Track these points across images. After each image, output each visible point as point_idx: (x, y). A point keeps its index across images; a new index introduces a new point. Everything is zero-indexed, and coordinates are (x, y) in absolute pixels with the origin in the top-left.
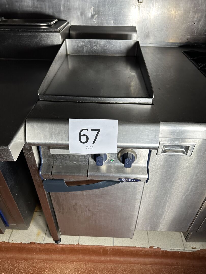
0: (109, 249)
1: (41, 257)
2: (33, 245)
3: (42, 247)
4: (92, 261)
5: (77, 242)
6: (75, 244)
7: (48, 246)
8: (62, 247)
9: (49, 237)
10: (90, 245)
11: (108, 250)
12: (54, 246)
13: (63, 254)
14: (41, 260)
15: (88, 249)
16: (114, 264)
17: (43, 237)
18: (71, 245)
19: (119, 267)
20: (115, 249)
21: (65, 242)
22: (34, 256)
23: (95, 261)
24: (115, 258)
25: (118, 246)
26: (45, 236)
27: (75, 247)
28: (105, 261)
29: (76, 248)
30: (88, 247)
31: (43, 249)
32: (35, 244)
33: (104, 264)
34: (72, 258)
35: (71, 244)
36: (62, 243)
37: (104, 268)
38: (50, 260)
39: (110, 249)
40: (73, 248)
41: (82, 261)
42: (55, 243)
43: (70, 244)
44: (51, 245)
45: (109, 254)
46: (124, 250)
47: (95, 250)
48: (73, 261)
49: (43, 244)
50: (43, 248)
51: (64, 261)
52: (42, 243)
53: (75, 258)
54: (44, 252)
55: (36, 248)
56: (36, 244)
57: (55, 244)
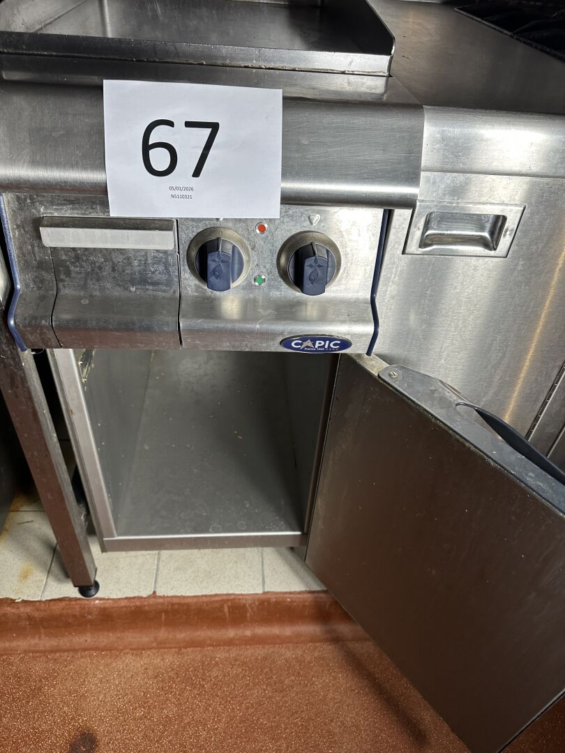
0: (250, 602)
1: (37, 644)
2: (9, 609)
3: (38, 610)
4: (199, 644)
5: (149, 589)
6: (145, 596)
7: (57, 609)
8: (102, 606)
9: (59, 580)
10: (193, 594)
11: (247, 605)
12: (78, 606)
13: (108, 631)
14: (37, 652)
15: (185, 607)
16: (267, 647)
17: (42, 581)
18: (130, 598)
19: (281, 655)
20: (268, 601)
21: (111, 593)
22: (14, 644)
23: (208, 642)
24: (269, 629)
25: (277, 593)
26: (47, 578)
27: (146, 603)
28: (237, 640)
29: (149, 605)
30: (186, 601)
31: (42, 617)
32: (13, 604)
33: (235, 649)
34: (134, 640)
35: (131, 595)
36: (102, 596)
37: (236, 660)
38: (64, 651)
39: (254, 603)
40: (137, 607)
41: (167, 646)
42: (79, 596)
43: (129, 596)
44: (68, 603)
45: (248, 619)
46: (295, 604)
47: (206, 608)
48: (139, 649)
49: (40, 601)
50: (42, 614)
51: (110, 650)
52: (39, 599)
53: (144, 638)
54: (44, 628)
55: (19, 617)
56: (18, 602)
57: (80, 599)
